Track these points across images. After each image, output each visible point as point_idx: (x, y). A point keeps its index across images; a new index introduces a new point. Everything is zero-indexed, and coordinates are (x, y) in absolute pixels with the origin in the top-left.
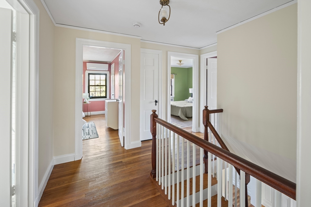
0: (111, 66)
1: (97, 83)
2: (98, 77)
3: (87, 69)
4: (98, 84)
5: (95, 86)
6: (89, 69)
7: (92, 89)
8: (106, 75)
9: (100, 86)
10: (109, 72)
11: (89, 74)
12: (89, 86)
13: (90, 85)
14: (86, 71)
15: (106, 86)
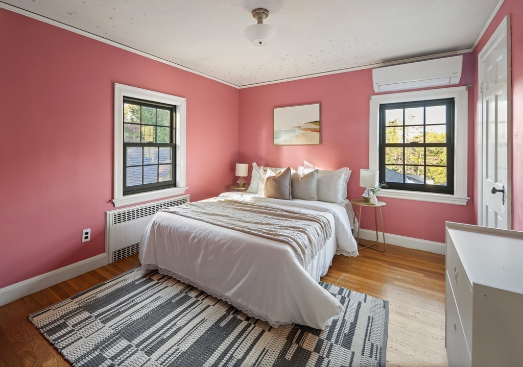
0: (479, 56)
1: (413, 135)
2: (415, 115)
3: (376, 90)
4: (417, 140)
5: (404, 145)
6: (383, 89)
7: (392, 154)
8: (450, 103)
9: (425, 145)
10: (464, 88)
11: (383, 108)
12: (383, 146)
13: (387, 142)
14: (373, 97)
15: (450, 145)
